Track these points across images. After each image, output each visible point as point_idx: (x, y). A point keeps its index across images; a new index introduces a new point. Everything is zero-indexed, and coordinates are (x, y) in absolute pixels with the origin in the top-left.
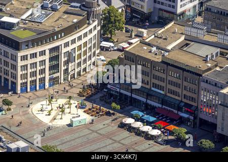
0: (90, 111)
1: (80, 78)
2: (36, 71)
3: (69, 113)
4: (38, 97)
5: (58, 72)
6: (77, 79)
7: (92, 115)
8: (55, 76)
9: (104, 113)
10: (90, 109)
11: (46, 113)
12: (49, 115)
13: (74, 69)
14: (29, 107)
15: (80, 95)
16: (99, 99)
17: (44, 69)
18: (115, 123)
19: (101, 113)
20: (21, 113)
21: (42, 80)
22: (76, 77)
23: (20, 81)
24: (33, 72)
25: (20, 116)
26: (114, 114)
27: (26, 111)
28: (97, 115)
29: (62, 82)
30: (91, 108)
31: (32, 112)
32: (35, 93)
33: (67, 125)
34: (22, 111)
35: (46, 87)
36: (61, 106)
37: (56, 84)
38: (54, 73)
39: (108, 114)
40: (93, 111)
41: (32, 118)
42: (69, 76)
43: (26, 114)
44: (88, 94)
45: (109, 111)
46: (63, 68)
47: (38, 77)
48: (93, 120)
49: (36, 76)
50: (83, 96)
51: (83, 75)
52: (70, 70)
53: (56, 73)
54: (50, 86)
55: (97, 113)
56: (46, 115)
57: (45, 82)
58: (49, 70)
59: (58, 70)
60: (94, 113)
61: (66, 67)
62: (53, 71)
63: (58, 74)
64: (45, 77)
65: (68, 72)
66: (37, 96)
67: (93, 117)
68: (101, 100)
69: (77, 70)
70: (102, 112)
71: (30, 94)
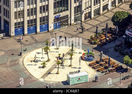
0: (97, 65)
1: (97, 19)
2: (36, 8)
3: (70, 66)
4: (36, 42)
5: (67, 10)
6: (94, 19)
7: (98, 71)
8: (62, 14)
9: (114, 68)
10: (97, 62)
11: (39, 64)
12: (43, 67)
13: (90, 7)
14: (21, 55)
15: (91, 41)
16: (113, 49)
17: (48, 6)
18: (124, 83)
19: (110, 69)
20: (8, 63)
21: (45, 20)
22: (93, 16)
23: (13, 21)
24: (32, 9)
25: (7, 67)
26: (126, 70)
27: (16, 60)
28: (105, 70)
29: (73, 22)
30: (99, 60)
31: (23, 62)
32: (34, 36)
33: (62, 82)
34: (11, 60)
35: (50, 29)
36: (61, 56)
37: (65, 25)
38: (61, 11)
39: (119, 69)
40: (101, 65)
41: (20, 71)
42: (83, 16)
43: (15, 64)
44: (101, 41)
45: (121, 66)
46: (74, 5)
47: (39, 15)
48: (96, 78)
49: (36, 14)
50: (95, 43)
51: (103, 14)
52: (83, 8)
53: (64, 11)
54: (56, 27)
55: (106, 68)
56: (40, 67)
57: (48, 23)
58: (55, 7)
59: (68, 7)
60: (101, 67)
61: (78, 4)
62: (61, 8)
63: (67, 13)
64: (48, 16)
65: (81, 10)
66: (35, 40)
67: (100, 73)
68: (115, 50)
69: (94, 8)
70: (113, 67)
71: (27, 37)
